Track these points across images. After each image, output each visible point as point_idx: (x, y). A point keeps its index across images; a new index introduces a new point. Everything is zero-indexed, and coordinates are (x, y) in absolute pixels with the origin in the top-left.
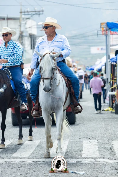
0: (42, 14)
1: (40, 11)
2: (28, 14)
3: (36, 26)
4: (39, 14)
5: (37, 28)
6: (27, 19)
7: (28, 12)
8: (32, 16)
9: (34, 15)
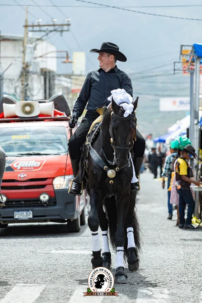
0: (68, 30)
1: (63, 25)
2: (40, 31)
3: (55, 55)
4: (62, 31)
5: (57, 57)
6: (38, 39)
7: (39, 26)
8: (47, 35)
9: (51, 31)
